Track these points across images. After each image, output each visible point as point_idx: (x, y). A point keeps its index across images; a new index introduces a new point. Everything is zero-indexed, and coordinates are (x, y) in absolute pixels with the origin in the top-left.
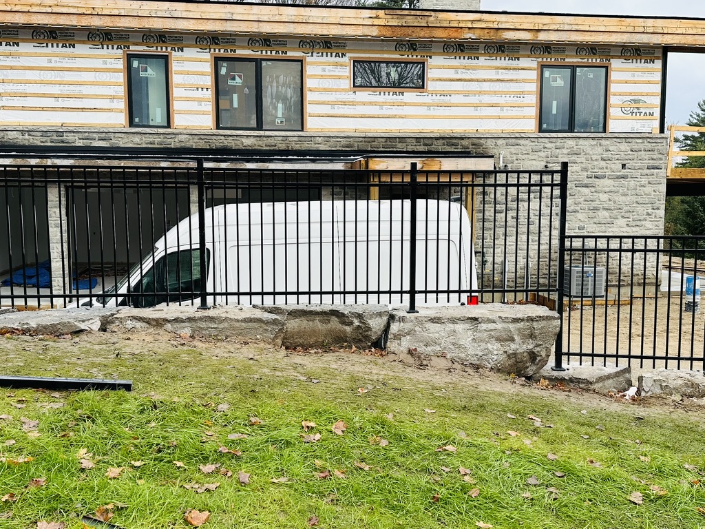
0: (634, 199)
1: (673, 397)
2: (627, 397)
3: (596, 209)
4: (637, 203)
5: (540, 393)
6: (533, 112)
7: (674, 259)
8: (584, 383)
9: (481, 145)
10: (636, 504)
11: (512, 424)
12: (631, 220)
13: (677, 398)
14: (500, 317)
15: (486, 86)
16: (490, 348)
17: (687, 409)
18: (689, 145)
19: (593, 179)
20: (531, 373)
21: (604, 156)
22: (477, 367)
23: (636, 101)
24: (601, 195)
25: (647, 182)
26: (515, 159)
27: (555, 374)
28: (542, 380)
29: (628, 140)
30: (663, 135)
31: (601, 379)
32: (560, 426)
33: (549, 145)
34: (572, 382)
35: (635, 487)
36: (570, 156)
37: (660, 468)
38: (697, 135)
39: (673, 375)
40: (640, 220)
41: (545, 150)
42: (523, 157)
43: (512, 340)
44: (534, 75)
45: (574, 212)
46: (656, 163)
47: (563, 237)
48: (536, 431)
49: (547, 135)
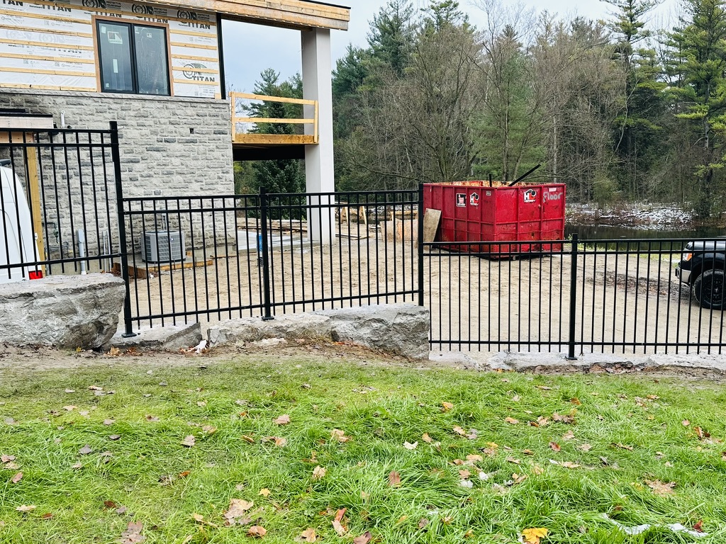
0: (205, 163)
1: (237, 344)
2: (198, 351)
3: (169, 173)
4: (208, 167)
5: (106, 362)
6: (93, 69)
7: (250, 220)
8: (155, 345)
9: (38, 103)
10: (189, 447)
11: (71, 399)
12: (204, 183)
13: (240, 343)
14: (58, 290)
15: (35, 37)
16: (49, 324)
17: (248, 352)
18: (257, 113)
19: (164, 143)
20: (99, 344)
21: (172, 119)
22: (35, 348)
23: (197, 66)
24: (173, 159)
25: (215, 147)
26: (78, 119)
27: (126, 340)
28: (112, 349)
29: (193, 105)
30: (224, 101)
31: (171, 338)
32: (122, 391)
33: (114, 106)
34: (143, 346)
35: (188, 431)
36: (138, 118)
37: (213, 409)
38: (263, 104)
39: (236, 324)
40: (212, 184)
41: (111, 111)
42: (88, 117)
43: (75, 312)
44: (89, 30)
45: (149, 176)
46: (222, 128)
47: (120, 200)
48: (96, 400)
49: (110, 95)
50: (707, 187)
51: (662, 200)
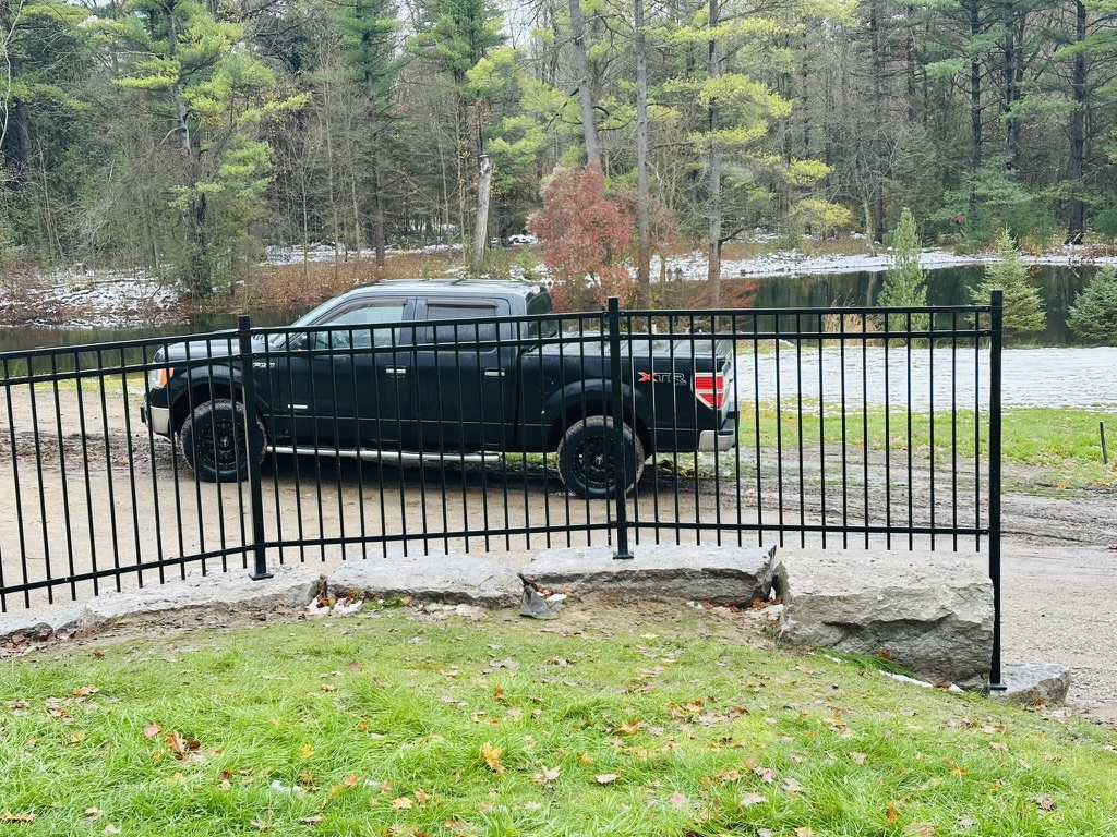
50: (198, 231)
51: (114, 262)
